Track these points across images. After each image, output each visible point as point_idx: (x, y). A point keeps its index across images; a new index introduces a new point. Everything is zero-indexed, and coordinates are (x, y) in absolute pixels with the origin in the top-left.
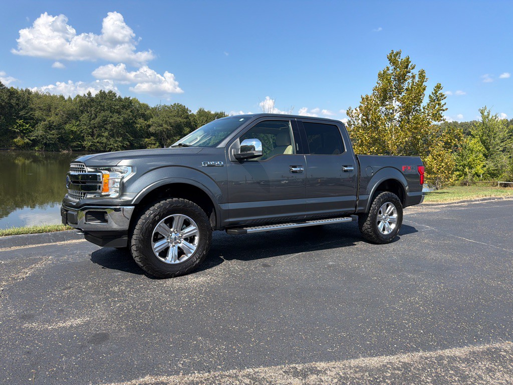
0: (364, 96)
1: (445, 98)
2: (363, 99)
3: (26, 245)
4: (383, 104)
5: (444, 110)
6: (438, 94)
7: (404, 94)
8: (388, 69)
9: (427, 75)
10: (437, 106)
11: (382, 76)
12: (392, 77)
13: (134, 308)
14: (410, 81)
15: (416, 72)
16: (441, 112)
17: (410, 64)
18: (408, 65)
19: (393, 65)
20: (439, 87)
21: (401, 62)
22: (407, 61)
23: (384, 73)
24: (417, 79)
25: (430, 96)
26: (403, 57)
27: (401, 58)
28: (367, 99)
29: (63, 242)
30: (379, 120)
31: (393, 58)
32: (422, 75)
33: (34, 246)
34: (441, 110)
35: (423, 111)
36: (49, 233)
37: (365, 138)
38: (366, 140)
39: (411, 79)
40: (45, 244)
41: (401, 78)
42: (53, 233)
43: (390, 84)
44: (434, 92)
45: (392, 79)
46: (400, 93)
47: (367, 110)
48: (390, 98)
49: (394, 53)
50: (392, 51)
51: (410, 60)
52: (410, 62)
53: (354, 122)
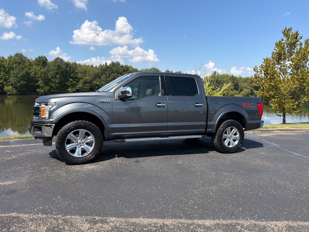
0: (265, 58)
2: (265, 60)
4: (279, 63)
7: (294, 56)
8: (283, 40)
11: (279, 45)
12: (285, 45)
14: (298, 47)
15: (303, 41)
17: (299, 36)
18: (297, 36)
19: (286, 37)
21: (292, 35)
22: (297, 34)
23: (279, 43)
24: (303, 46)
26: (294, 31)
27: (292, 32)
28: (267, 60)
30: (276, 73)
31: (286, 33)
32: (307, 42)
37: (266, 85)
38: (266, 87)
39: (300, 46)
41: (292, 45)
43: (283, 49)
45: (285, 46)
46: (291, 55)
47: (267, 68)
48: (283, 59)
50: (286, 28)
51: (299, 33)
52: (299, 34)
53: (259, 75)
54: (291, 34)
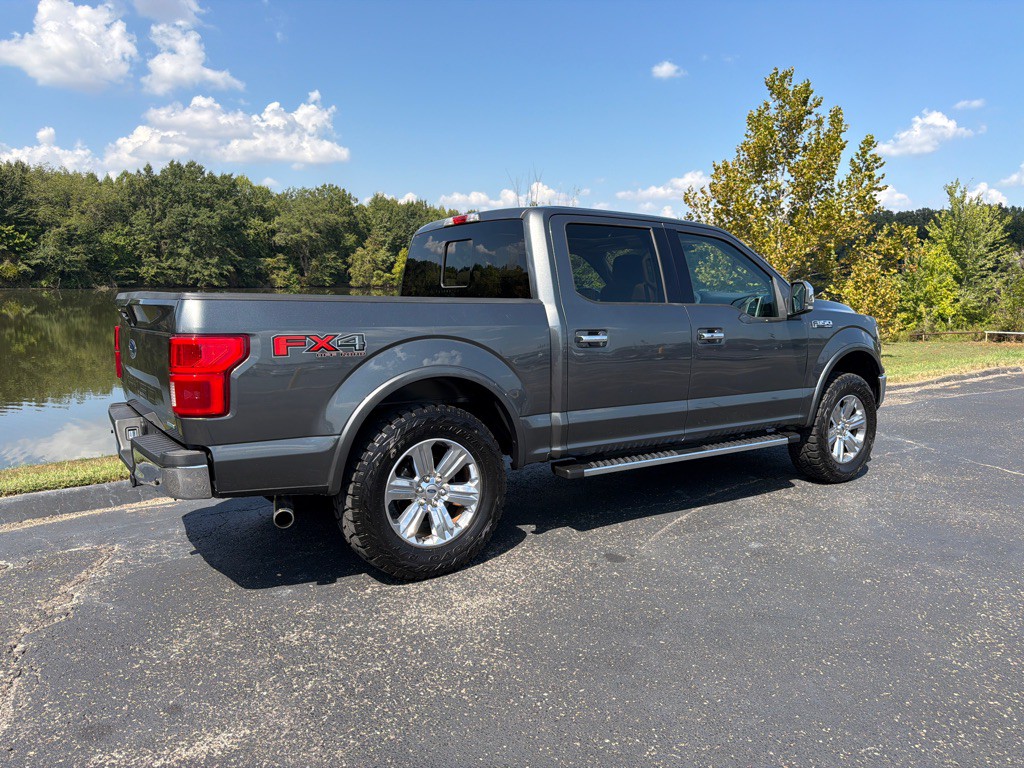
0: (720, 164)
1: (882, 165)
2: (717, 169)
3: (55, 514)
4: (758, 180)
5: (880, 190)
6: (868, 157)
7: (801, 158)
8: (767, 107)
9: (845, 117)
10: (866, 182)
11: (755, 121)
12: (776, 123)
13: (350, 692)
14: (812, 129)
15: (824, 111)
16: (874, 192)
17: (812, 97)
18: (808, 97)
19: (778, 98)
20: (869, 143)
21: (793, 93)
22: (807, 89)
23: (759, 115)
24: (826, 126)
25: (852, 160)
26: (797, 82)
27: (793, 84)
28: (726, 168)
29: (137, 505)
30: (751, 211)
31: (776, 85)
32: (836, 117)
33: (74, 516)
34: (876, 189)
35: (837, 190)
36: (106, 486)
39: (815, 127)
40: (98, 511)
41: (794, 126)
42: (113, 484)
43: (772, 137)
44: (860, 153)
45: (775, 128)
46: (790, 155)
47: (726, 193)
48: (771, 167)
49: (780, 73)
50: (776, 69)
51: (811, 88)
52: (812, 92)
53: (700, 217)
54: (791, 88)
